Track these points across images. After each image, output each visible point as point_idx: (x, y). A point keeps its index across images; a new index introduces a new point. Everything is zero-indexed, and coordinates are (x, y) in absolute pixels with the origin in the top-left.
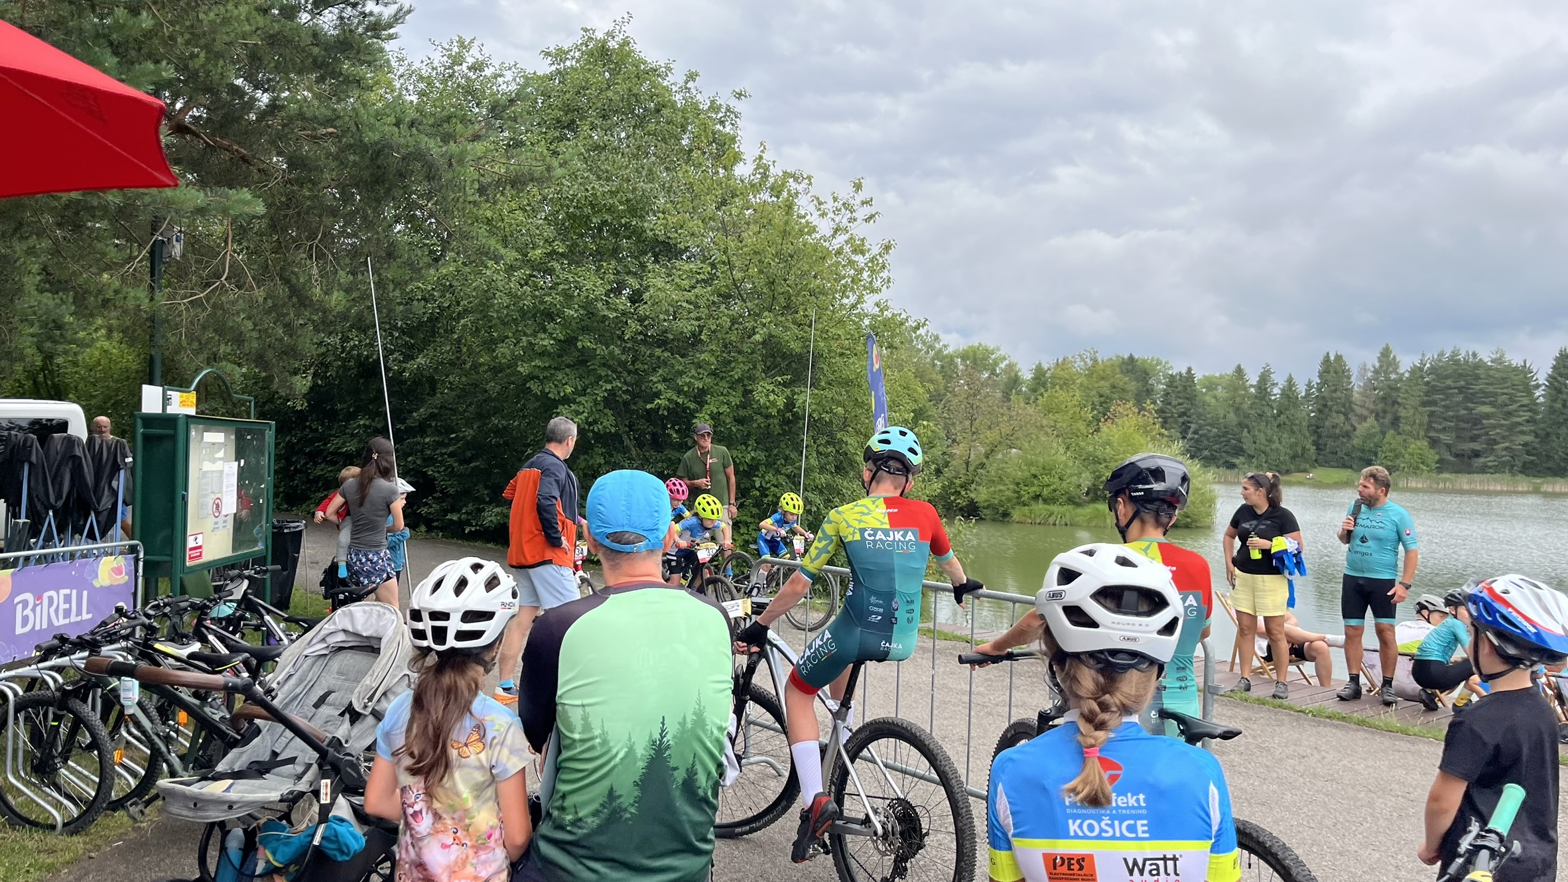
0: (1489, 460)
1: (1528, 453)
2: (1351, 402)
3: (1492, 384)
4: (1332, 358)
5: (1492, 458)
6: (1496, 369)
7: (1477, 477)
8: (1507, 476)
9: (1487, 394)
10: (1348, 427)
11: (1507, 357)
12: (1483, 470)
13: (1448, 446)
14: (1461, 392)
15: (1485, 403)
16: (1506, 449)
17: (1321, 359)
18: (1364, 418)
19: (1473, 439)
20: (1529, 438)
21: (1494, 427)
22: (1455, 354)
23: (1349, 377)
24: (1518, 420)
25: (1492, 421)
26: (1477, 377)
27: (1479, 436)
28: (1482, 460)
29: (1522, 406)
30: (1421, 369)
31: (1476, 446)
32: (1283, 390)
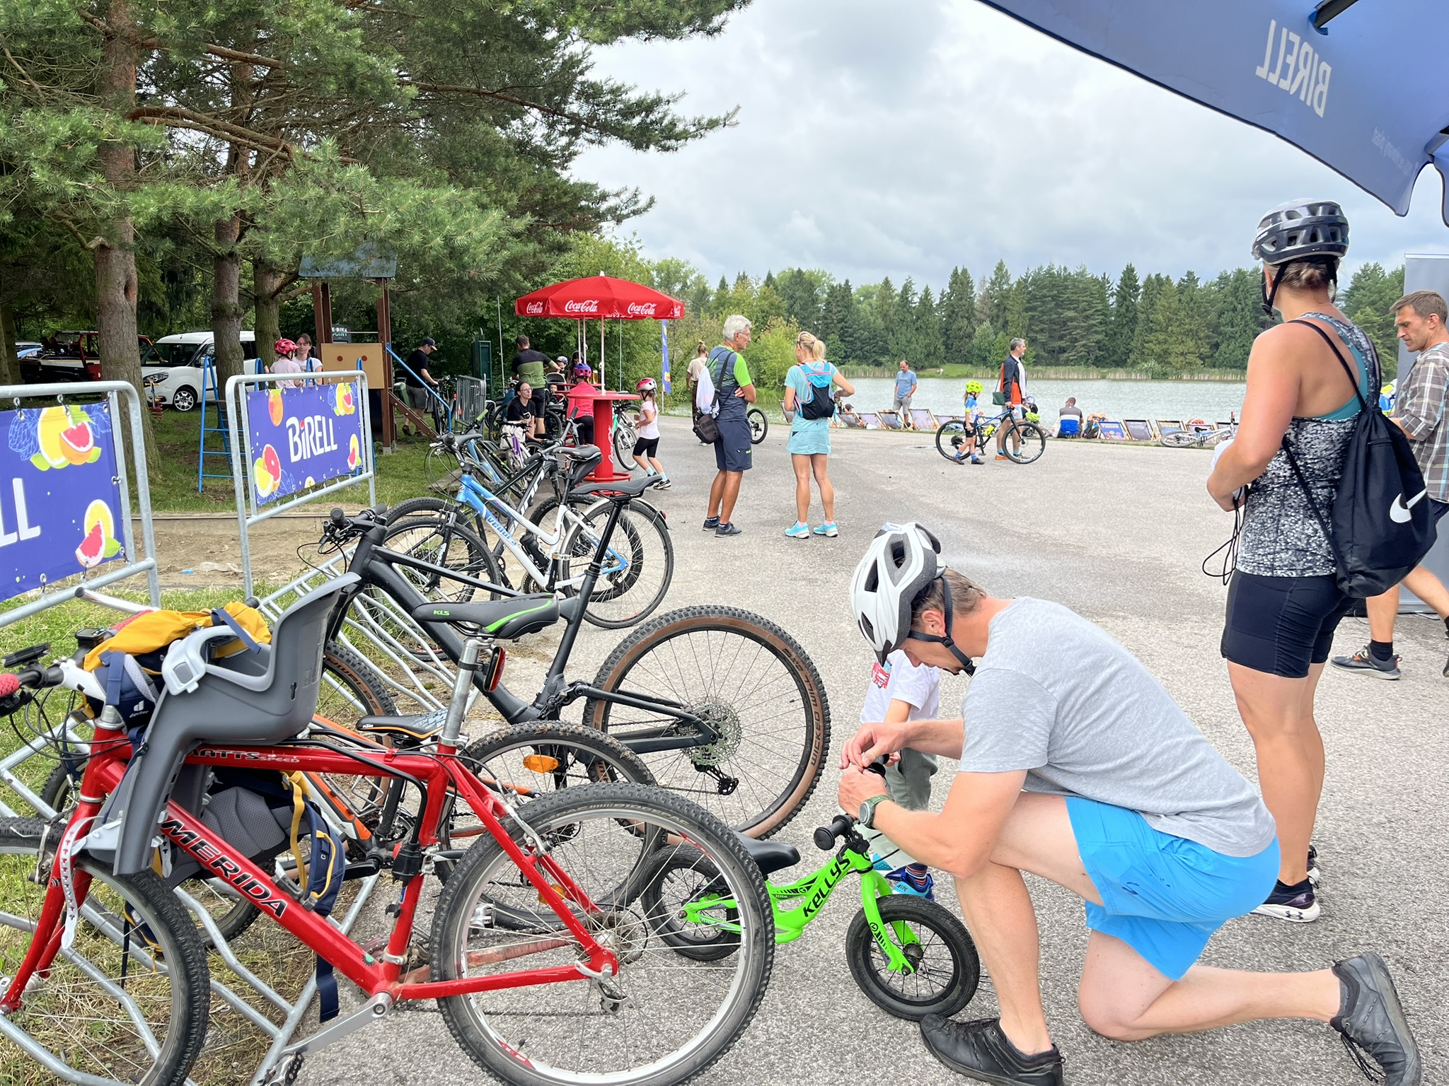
0: (1071, 355)
1: (1100, 349)
2: (973, 309)
3: (1076, 293)
4: (960, 271)
5: (1073, 353)
6: (1080, 282)
7: (1062, 369)
8: (1082, 368)
9: (1072, 302)
10: (971, 330)
11: (1088, 271)
12: (1067, 363)
13: (1044, 344)
14: (1053, 300)
15: (1069, 309)
16: (1084, 345)
17: (951, 272)
18: (981, 322)
19: (1061, 338)
20: (1100, 337)
21: (1076, 328)
22: (1050, 268)
23: (972, 288)
24: (1094, 322)
25: (1075, 323)
26: (1066, 288)
27: (1065, 335)
28: (1066, 355)
29: (1097, 311)
30: (1026, 281)
31: (1062, 344)
32: (921, 299)
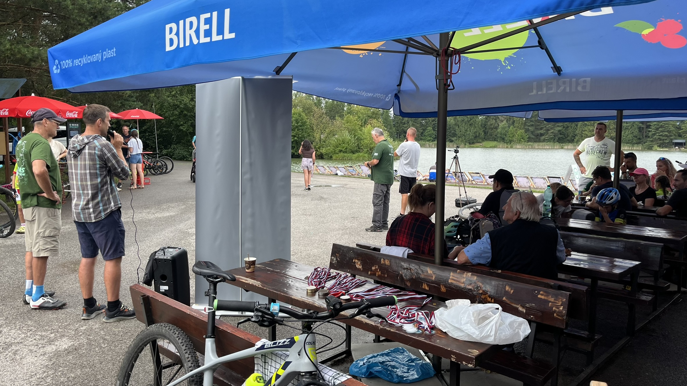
0: (546, 137)
1: (560, 134)
7: (541, 144)
8: (552, 143)
10: (496, 125)
12: (544, 141)
13: (532, 132)
18: (502, 121)
27: (543, 128)
31: (542, 131)
